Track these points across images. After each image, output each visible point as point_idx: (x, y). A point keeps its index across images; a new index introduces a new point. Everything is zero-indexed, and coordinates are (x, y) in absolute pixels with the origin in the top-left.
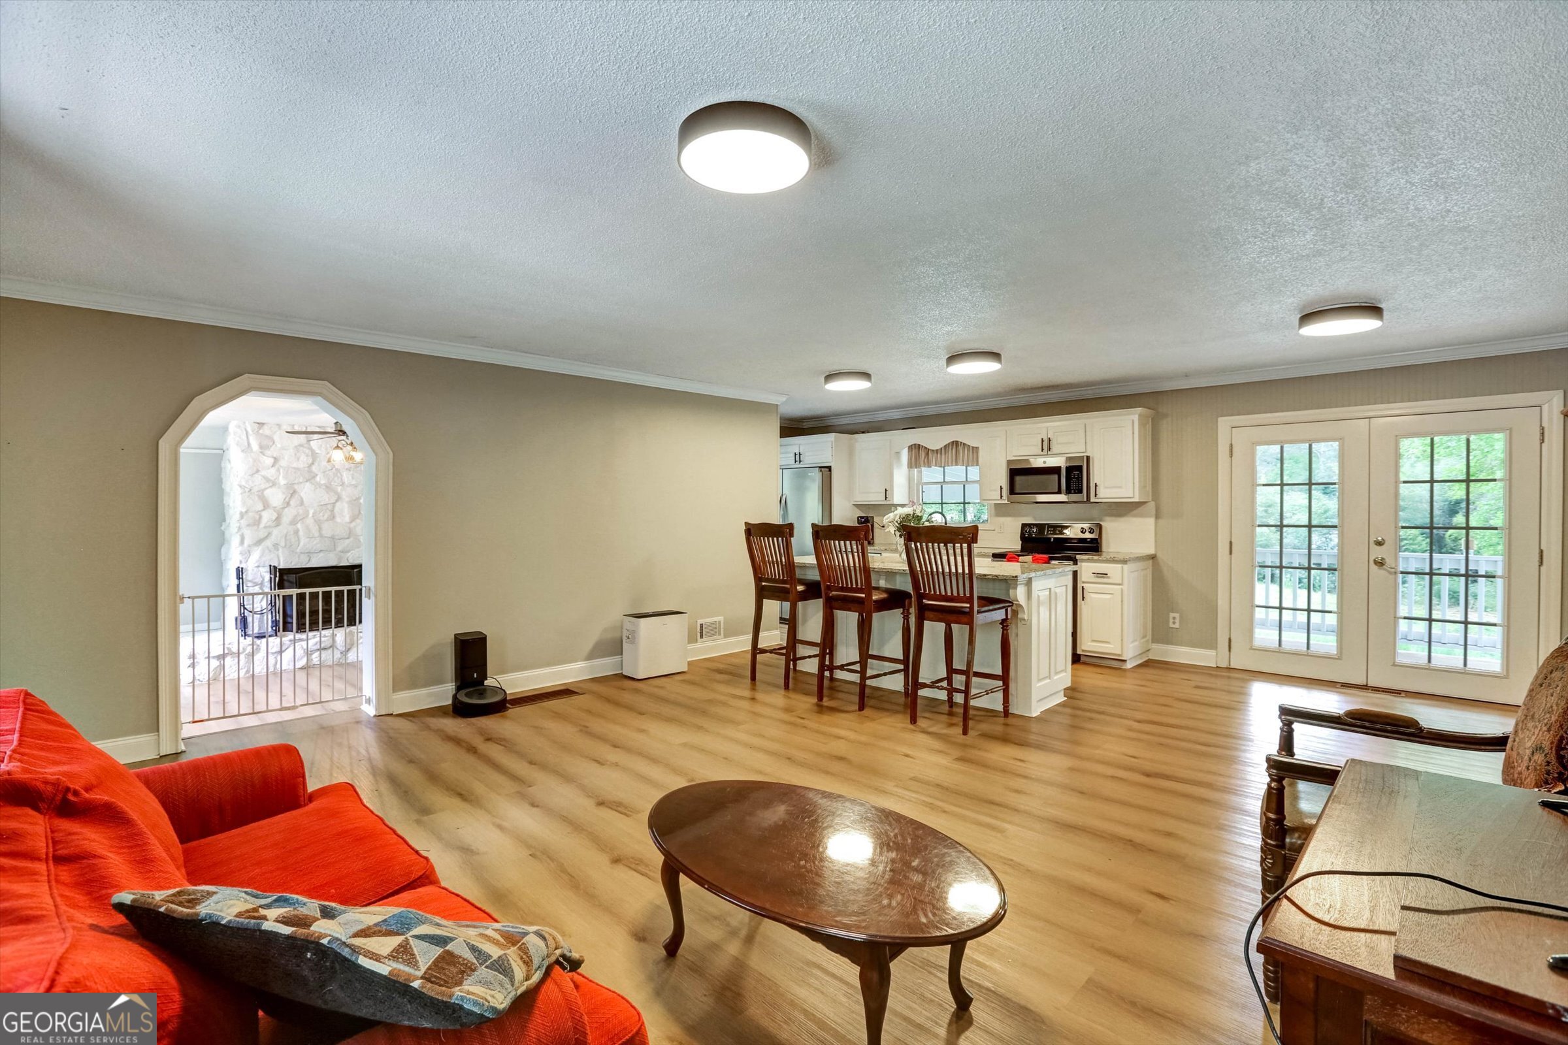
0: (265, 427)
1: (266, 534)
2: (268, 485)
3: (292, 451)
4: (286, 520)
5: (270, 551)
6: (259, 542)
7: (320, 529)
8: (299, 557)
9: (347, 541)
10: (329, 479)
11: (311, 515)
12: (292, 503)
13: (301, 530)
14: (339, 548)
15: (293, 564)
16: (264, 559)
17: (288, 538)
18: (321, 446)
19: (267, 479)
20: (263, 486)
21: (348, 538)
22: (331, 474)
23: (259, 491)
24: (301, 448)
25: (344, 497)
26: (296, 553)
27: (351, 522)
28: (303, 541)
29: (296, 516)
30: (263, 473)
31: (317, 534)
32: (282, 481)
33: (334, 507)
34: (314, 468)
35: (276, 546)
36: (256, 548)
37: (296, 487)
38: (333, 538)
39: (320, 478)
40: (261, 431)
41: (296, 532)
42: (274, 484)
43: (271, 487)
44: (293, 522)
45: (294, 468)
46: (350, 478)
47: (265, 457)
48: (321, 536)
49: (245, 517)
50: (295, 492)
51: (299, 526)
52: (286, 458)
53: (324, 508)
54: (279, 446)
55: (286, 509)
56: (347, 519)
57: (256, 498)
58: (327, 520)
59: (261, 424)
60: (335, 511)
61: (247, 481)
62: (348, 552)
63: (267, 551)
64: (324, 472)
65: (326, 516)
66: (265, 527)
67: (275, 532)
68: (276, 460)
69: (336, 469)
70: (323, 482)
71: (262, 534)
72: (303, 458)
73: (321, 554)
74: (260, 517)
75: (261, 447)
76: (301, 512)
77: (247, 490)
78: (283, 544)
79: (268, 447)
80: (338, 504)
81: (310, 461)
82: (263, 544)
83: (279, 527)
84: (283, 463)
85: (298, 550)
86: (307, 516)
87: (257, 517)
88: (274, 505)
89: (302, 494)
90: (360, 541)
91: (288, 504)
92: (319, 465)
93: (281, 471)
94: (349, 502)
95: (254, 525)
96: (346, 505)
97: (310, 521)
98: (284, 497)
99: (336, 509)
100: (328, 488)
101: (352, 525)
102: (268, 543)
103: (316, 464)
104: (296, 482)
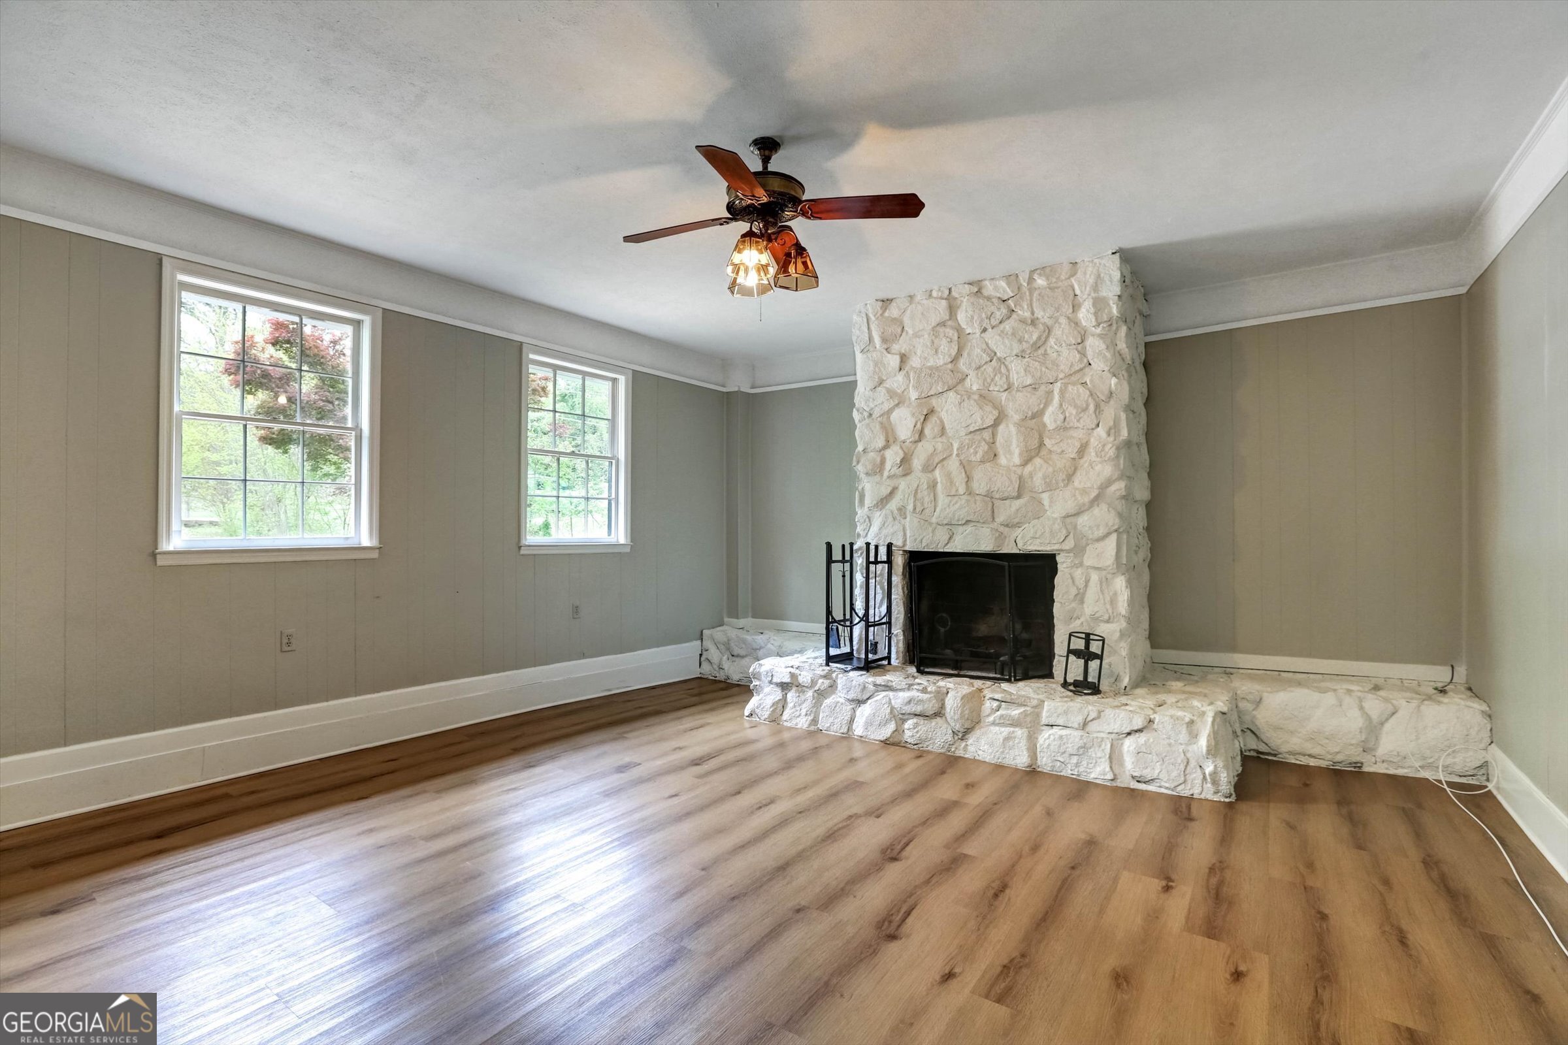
0: (894, 304)
1: (889, 489)
2: (892, 404)
3: (926, 336)
4: (917, 463)
5: (894, 519)
6: (883, 502)
7: (969, 479)
8: (933, 531)
9: (1017, 503)
10: (985, 380)
11: (955, 452)
12: (927, 431)
13: (939, 480)
14: (1000, 518)
15: (924, 544)
16: (884, 532)
17: (919, 495)
18: (972, 317)
19: (891, 393)
20: (886, 407)
21: (1019, 497)
22: (989, 369)
23: (882, 415)
24: (941, 330)
25: (1010, 412)
26: (931, 524)
27: (1025, 464)
28: (942, 500)
29: (932, 455)
30: (888, 384)
31: (962, 490)
32: (913, 395)
33: (994, 435)
34: (962, 364)
35: (902, 510)
36: (878, 513)
37: (934, 402)
38: (989, 495)
39: (973, 383)
40: (886, 314)
41: (933, 486)
42: (899, 400)
43: (897, 405)
44: (928, 468)
45: (931, 368)
46: (1023, 373)
47: (889, 355)
48: (970, 492)
49: (862, 461)
50: (932, 411)
51: (937, 473)
52: (919, 352)
53: (977, 437)
54: (911, 332)
55: (920, 444)
56: (1017, 460)
57: (878, 427)
58: (982, 462)
59: (886, 302)
60: (998, 444)
61: (867, 401)
62: (1018, 525)
63: (891, 519)
64: (979, 368)
65: (979, 457)
66: (889, 477)
67: (903, 484)
68: (904, 358)
69: (999, 359)
70: (975, 388)
71: (885, 491)
72: (944, 345)
73: (969, 529)
74: (883, 461)
75: (884, 340)
76: (940, 447)
77: (866, 414)
78: (910, 507)
79: (896, 338)
80: (1001, 428)
81: (954, 352)
82: (887, 507)
83: (909, 478)
84: (915, 362)
85: (934, 520)
86: (951, 455)
87: (878, 459)
88: (903, 438)
89: (943, 415)
90: (1040, 503)
91: (921, 433)
92: (969, 354)
93: (912, 375)
94: (1018, 425)
95: (875, 473)
96: (1013, 429)
97: (953, 464)
98: (914, 421)
99: (1000, 439)
100: (984, 398)
101: (1029, 468)
102: (893, 505)
103: (965, 354)
104: (932, 392)
